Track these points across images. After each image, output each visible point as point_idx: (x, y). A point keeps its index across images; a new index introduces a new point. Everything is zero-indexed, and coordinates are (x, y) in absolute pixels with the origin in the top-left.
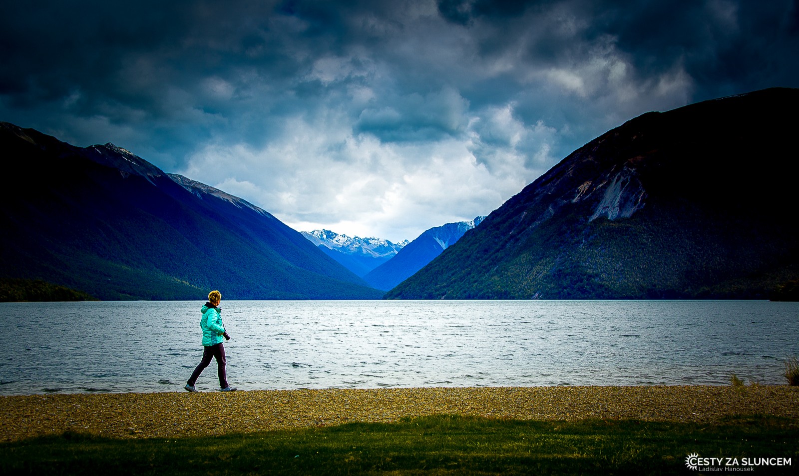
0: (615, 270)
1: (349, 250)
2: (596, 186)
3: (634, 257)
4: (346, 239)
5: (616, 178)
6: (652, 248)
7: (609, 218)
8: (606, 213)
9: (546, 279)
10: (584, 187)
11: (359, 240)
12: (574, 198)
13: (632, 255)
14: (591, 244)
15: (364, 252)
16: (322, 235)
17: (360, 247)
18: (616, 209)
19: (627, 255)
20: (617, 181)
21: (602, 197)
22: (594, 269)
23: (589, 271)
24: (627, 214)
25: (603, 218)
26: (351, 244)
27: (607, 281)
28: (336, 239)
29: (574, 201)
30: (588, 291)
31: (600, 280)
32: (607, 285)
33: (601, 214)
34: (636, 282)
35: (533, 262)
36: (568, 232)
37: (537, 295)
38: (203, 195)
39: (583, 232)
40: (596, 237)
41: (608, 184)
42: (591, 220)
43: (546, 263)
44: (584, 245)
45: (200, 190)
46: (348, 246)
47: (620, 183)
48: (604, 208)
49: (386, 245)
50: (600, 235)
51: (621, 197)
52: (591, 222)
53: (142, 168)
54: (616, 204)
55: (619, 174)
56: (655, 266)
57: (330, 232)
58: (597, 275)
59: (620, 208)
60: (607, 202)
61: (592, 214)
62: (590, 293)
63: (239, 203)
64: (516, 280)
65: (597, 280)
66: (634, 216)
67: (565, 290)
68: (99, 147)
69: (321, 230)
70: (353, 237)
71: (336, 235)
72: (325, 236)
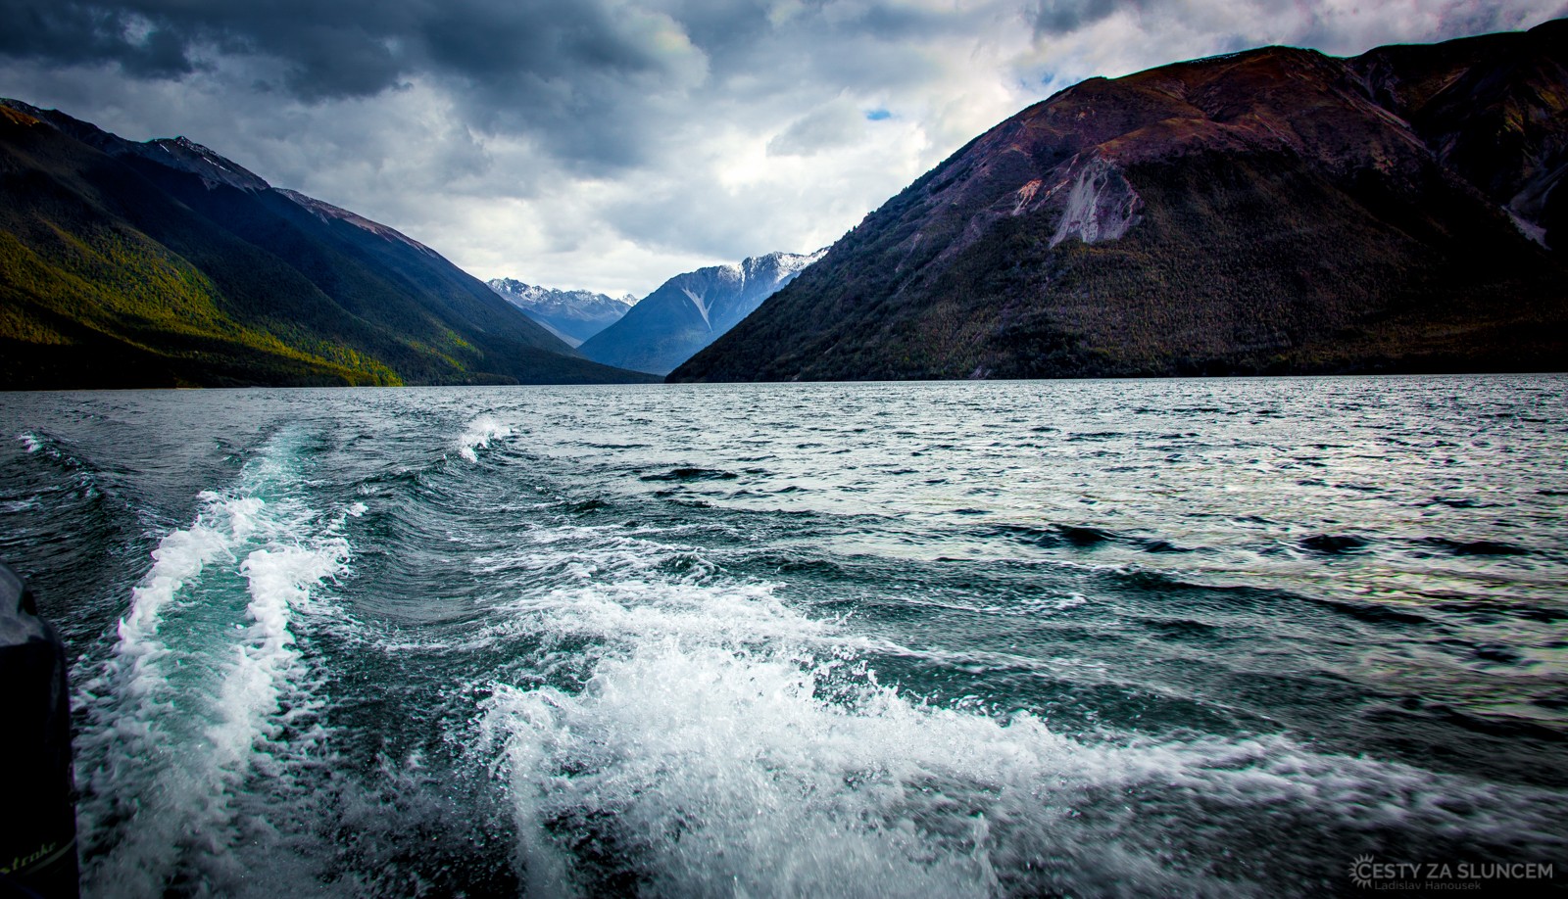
0: (1113, 328)
1: (547, 309)
2: (1049, 189)
3: (1142, 304)
4: (541, 292)
5: (1083, 176)
6: (1169, 289)
7: (1084, 240)
8: (1077, 232)
9: (991, 343)
10: (1029, 189)
11: (561, 295)
12: (1013, 208)
13: (1137, 302)
14: (1063, 284)
15: (570, 312)
16: (504, 287)
17: (562, 305)
18: (1093, 225)
19: (1129, 302)
20: (1086, 179)
21: (1065, 206)
22: (1076, 327)
23: (1069, 330)
24: (1115, 233)
25: (1073, 241)
26: (549, 300)
27: (1102, 346)
28: (526, 292)
29: (1015, 213)
30: (1073, 364)
31: (1090, 344)
32: (1105, 354)
33: (1068, 234)
34: (1153, 347)
35: (960, 315)
36: (1018, 264)
37: (978, 372)
38: (331, 219)
39: (1045, 264)
40: (1069, 271)
41: (1072, 183)
42: (1052, 245)
43: (985, 317)
44: (1049, 286)
45: (326, 214)
46: (545, 303)
47: (1090, 183)
48: (1072, 224)
49: (603, 302)
50: (1075, 269)
51: (1098, 207)
52: (1055, 248)
53: (236, 176)
54: (1092, 218)
55: (1087, 169)
56: (1179, 321)
57: (517, 282)
58: (1082, 337)
59: (1099, 224)
60: (1075, 215)
61: (1052, 234)
62: (1077, 367)
63: (386, 234)
64: (935, 346)
65: (1082, 344)
66: (1127, 235)
67: (1033, 363)
68: (165, 141)
69: (503, 278)
70: (550, 290)
71: (526, 286)
72: (509, 289)
